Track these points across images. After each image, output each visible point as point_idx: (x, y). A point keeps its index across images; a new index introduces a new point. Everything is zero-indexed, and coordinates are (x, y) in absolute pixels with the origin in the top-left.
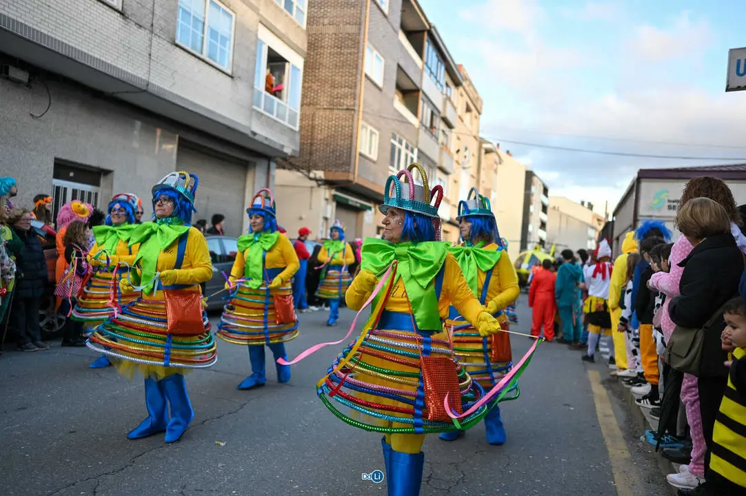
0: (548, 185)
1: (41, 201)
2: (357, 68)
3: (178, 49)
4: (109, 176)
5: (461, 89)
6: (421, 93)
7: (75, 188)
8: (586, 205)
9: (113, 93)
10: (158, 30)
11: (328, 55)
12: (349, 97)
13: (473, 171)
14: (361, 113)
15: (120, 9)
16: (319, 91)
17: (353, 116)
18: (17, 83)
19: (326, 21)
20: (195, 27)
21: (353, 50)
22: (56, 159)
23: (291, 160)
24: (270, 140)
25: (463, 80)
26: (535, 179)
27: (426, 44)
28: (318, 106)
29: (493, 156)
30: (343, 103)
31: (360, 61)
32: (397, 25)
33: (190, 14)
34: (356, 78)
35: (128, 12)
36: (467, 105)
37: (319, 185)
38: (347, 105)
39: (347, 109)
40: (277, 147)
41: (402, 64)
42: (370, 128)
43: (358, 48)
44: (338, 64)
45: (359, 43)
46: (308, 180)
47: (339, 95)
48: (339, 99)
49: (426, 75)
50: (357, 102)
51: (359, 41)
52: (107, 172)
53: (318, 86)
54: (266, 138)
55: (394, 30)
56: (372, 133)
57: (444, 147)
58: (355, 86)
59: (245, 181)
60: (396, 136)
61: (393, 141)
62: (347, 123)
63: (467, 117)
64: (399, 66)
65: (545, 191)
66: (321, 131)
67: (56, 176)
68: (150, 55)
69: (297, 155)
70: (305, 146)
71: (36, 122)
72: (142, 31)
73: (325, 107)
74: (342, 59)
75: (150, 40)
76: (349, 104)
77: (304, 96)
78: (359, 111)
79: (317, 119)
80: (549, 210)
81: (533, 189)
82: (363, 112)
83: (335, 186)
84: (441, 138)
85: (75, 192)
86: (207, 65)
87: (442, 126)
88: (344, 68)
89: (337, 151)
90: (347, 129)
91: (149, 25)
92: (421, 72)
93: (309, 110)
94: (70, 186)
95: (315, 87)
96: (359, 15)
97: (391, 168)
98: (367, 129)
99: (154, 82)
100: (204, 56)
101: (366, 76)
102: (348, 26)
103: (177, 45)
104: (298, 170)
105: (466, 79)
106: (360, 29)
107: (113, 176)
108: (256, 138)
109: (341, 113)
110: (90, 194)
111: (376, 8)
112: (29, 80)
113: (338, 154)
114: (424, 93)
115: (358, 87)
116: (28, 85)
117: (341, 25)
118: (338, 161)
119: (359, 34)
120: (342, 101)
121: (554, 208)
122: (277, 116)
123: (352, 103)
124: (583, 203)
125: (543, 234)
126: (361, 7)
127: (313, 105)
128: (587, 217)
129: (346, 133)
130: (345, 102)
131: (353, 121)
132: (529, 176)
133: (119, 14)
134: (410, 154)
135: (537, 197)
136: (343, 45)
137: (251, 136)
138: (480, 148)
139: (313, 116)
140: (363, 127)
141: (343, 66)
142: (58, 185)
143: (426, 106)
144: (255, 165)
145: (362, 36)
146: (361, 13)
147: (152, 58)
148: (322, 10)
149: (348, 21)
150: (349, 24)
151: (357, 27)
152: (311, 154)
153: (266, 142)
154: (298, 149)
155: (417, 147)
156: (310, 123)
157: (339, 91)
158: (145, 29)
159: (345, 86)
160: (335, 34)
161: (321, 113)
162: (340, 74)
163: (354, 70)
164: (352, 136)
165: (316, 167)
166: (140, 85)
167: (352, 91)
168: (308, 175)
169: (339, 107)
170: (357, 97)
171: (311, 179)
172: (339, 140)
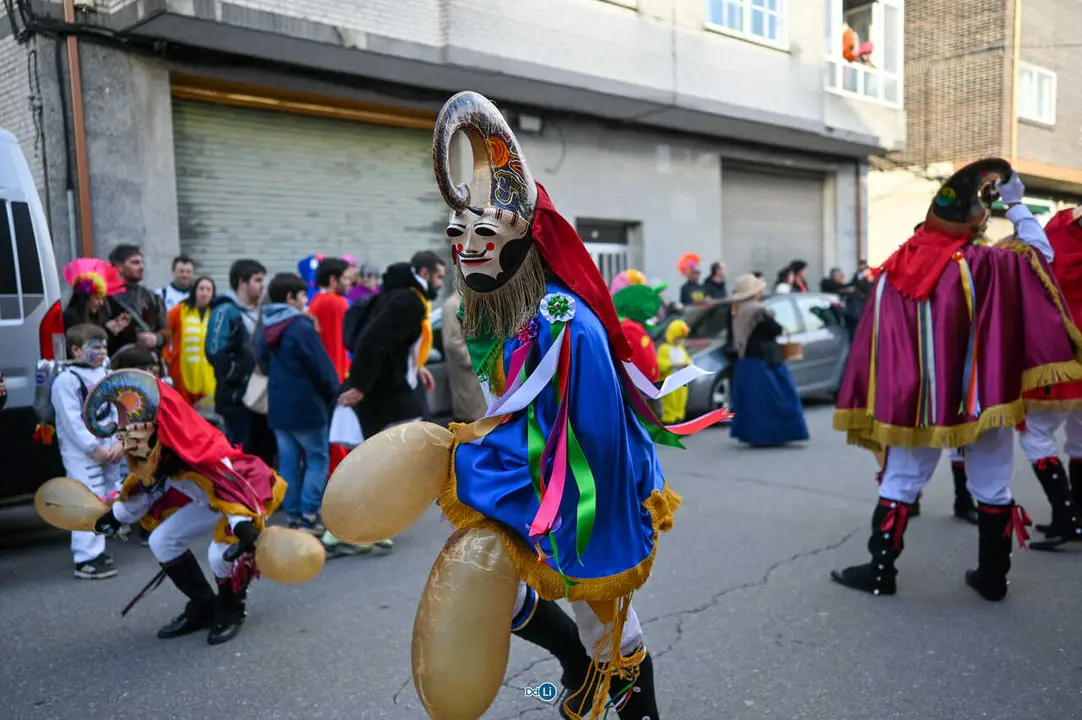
3: (709, 33)
4: (639, 229)
7: (601, 252)
9: (634, 118)
10: (681, 17)
12: (992, 27)
14: (1017, 50)
15: (635, 5)
16: (935, 31)
17: (1001, 58)
18: (529, 133)
22: (579, 219)
23: (894, 157)
24: (856, 134)
28: (935, 57)
30: (982, 41)
35: (643, 7)
38: (989, 43)
39: (990, 49)
40: (869, 142)
42: (1036, 70)
46: (926, 181)
47: (973, 29)
48: (972, 36)
50: (1008, 32)
52: (635, 225)
53: (932, 23)
54: (849, 133)
56: (1041, 77)
59: (822, 201)
62: (991, 72)
66: (943, 97)
68: (674, 54)
69: (903, 147)
70: (916, 128)
71: (551, 178)
72: (659, 24)
73: (948, 54)
75: (672, 33)
76: (992, 40)
77: (908, 46)
78: (1013, 47)
79: (934, 80)
82: (1022, 46)
85: (601, 257)
90: (991, 84)
91: (668, 13)
93: (918, 68)
94: (594, 250)
95: (927, 26)
98: (1031, 74)
99: (682, 91)
100: (747, 33)
103: (708, 30)
104: (906, 169)
107: (642, 228)
108: (835, 135)
109: (978, 59)
110: (618, 256)
112: (543, 127)
113: (976, 129)
115: (1010, 5)
116: (541, 133)
118: (977, 141)
120: (978, 36)
122: (866, 93)
123: (999, 36)
127: (925, 56)
129: (990, 90)
130: (985, 38)
131: (1001, 65)
133: (632, 12)
137: (825, 133)
139: (926, 75)
140: (1023, 71)
144: (834, 174)
147: (676, 57)
152: (927, 138)
153: (850, 139)
154: (903, 137)
156: (923, 88)
157: (972, 22)
158: (664, 20)
159: (983, 11)
161: (942, 66)
164: (1001, 93)
165: (938, 158)
166: (666, 100)
167: (998, 15)
168: (924, 174)
169: (974, 49)
170: (1008, 22)
171: (928, 178)
172: (977, 105)
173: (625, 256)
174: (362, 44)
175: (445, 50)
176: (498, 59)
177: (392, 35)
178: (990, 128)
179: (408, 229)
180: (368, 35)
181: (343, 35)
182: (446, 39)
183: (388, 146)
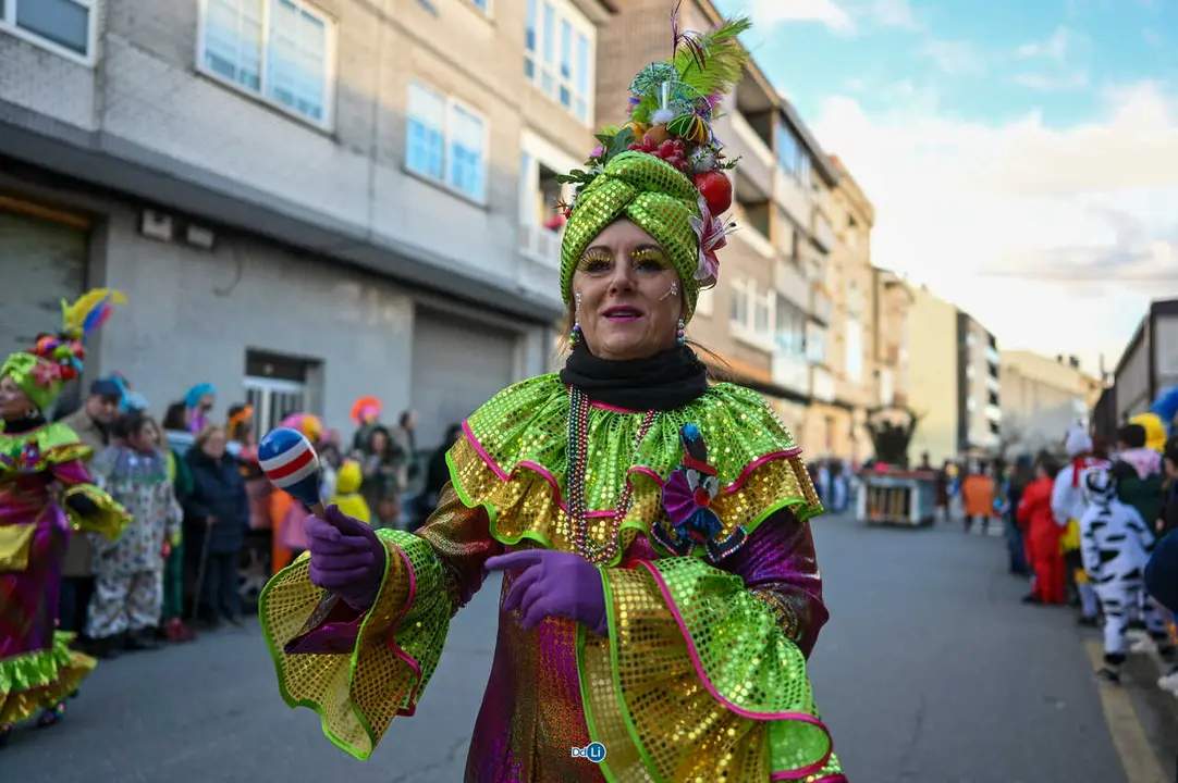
0: (995, 333)
1: (237, 415)
3: (409, 178)
4: (319, 368)
5: (838, 191)
7: (273, 389)
8: (1066, 360)
9: (323, 249)
10: (382, 155)
13: (867, 317)
15: (332, 133)
18: (198, 248)
20: (433, 144)
22: (248, 350)
25: (841, 178)
26: (971, 325)
27: (776, 128)
29: (897, 293)
32: (730, 106)
33: (423, 127)
35: (343, 135)
36: (850, 215)
49: (780, 175)
52: (316, 364)
54: (539, 295)
57: (817, 286)
59: (511, 360)
60: (739, 275)
61: (734, 284)
63: (851, 234)
65: (992, 342)
67: (249, 372)
68: (371, 193)
71: (221, 300)
72: (360, 158)
75: (372, 170)
80: (1002, 373)
81: (971, 340)
84: (811, 271)
85: (273, 396)
86: (450, 197)
87: (812, 252)
91: (370, 148)
92: (771, 173)
94: (266, 386)
99: (378, 229)
100: (448, 182)
103: (408, 173)
105: (845, 175)
107: (324, 368)
108: (527, 296)
110: (293, 397)
112: (214, 243)
114: (778, 205)
116: (213, 249)
121: (1010, 368)
124: (1060, 358)
125: (994, 413)
128: (1070, 380)
132: (963, 321)
133: (326, 143)
134: (763, 302)
135: (980, 353)
137: (518, 293)
138: (876, 281)
142: (250, 386)
143: (782, 224)
144: (524, 337)
147: (375, 194)
153: (540, 302)
155: (772, 287)
158: (365, 154)
166: (360, 235)
173: (301, 397)
175: (98, 135)
176: (167, 158)
177: (24, 103)
182: (102, 124)
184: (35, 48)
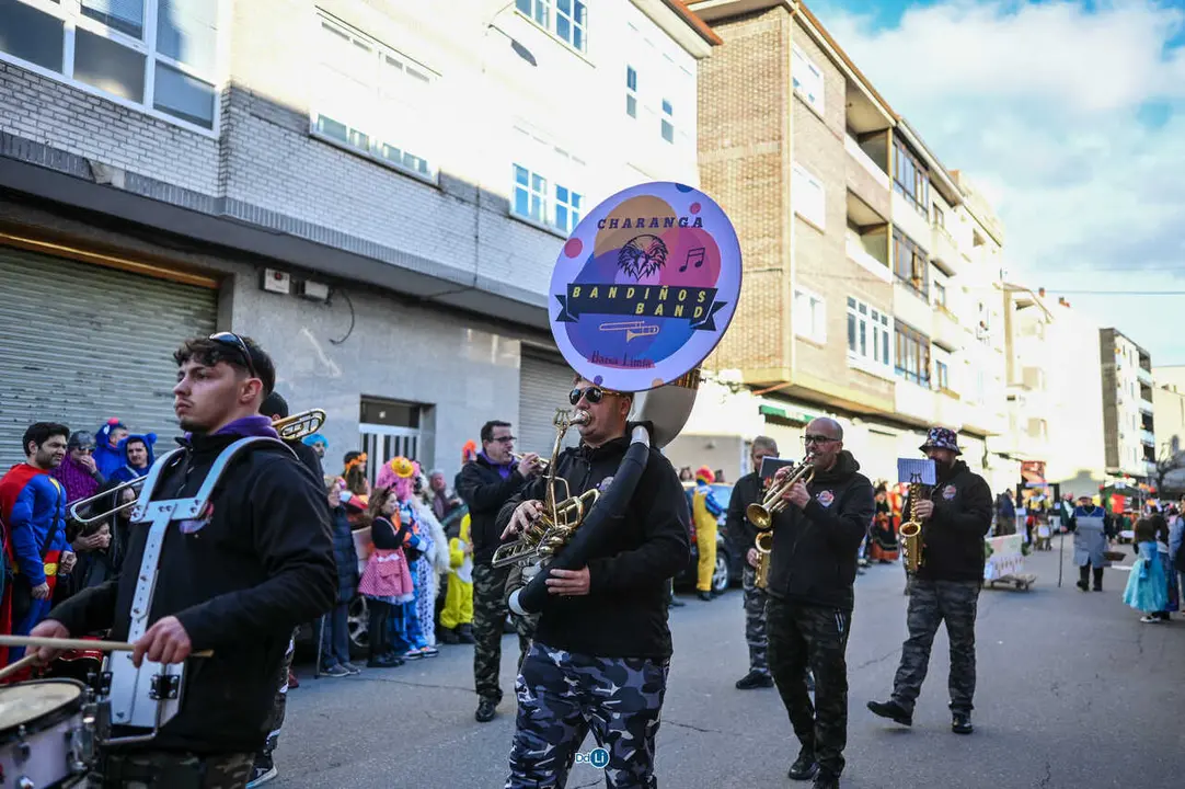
0: (1146, 348)
1: (353, 462)
2: (780, 205)
3: (513, 222)
4: (431, 412)
5: (960, 209)
6: (890, 226)
7: (387, 434)
9: (431, 296)
10: (486, 202)
11: (734, 192)
12: (772, 251)
13: (998, 343)
14: (793, 274)
15: (437, 184)
17: (780, 280)
18: (314, 301)
19: (727, 142)
20: (537, 188)
21: (771, 179)
22: (363, 396)
25: (964, 195)
26: (1119, 341)
27: (892, 149)
29: (1033, 312)
30: (763, 262)
31: (784, 195)
32: (841, 128)
33: (527, 171)
34: (781, 221)
35: (447, 187)
36: (975, 232)
37: (735, 392)
38: (769, 264)
39: (770, 270)
41: (854, 187)
42: (808, 294)
43: (780, 175)
44: (750, 203)
45: (780, 167)
47: (756, 250)
48: (756, 256)
49: (897, 196)
50: (784, 256)
51: (780, 163)
52: (428, 407)
55: (837, 137)
56: (813, 302)
57: (941, 306)
58: (780, 234)
60: (854, 301)
61: (850, 310)
62: (772, 291)
63: (977, 253)
64: (849, 190)
65: (1144, 359)
67: (363, 419)
68: (477, 237)
71: (336, 349)
72: (465, 207)
74: (755, 194)
75: (476, 217)
76: (772, 262)
78: (790, 271)
81: (1120, 359)
82: (798, 271)
83: (759, 392)
84: (934, 293)
85: (387, 438)
86: (556, 239)
87: (934, 274)
88: (760, 207)
89: (758, 337)
90: (772, 301)
91: (474, 197)
92: (888, 195)
94: (380, 431)
96: (776, 127)
97: (850, 352)
98: (805, 296)
99: (482, 274)
100: (550, 226)
101: (796, 215)
102: (761, 143)
103: (512, 218)
106: (780, 146)
107: (435, 411)
109: (761, 277)
110: (406, 439)
111: (805, 109)
112: (329, 296)
113: (761, 341)
114: (894, 226)
115: (785, 234)
116: (328, 302)
117: (751, 144)
118: (762, 353)
119: (780, 153)
120: (761, 258)
121: (1165, 388)
123: (777, 260)
126: (780, 114)
129: (772, 307)
130: (766, 260)
131: (781, 287)
132: (1108, 337)
133: (434, 190)
134: (881, 328)
135: (1129, 371)
136: (755, 173)
138: (1007, 301)
140: (797, 294)
141: (758, 204)
142: (366, 432)
143: (900, 246)
145: (785, 156)
146: (780, 123)
147: (480, 240)
148: (719, 127)
149: (760, 137)
150: (763, 140)
151: (776, 143)
155: (892, 313)
157: (756, 244)
158: (469, 202)
159: (764, 236)
160: (742, 159)
162: (755, 217)
163: (777, 209)
164: (781, 311)
165: (728, 364)
166: (466, 281)
167: (775, 241)
168: (716, 378)
169: (756, 268)
170: (784, 249)
171: (721, 384)
172: (761, 319)
173: (415, 439)
174: (119, 182)
175: (222, 201)
176: (284, 219)
177: (158, 177)
178: (772, 341)
179: (158, 394)
180: (127, 173)
181: (96, 170)
182: (225, 191)
183: (142, 298)
184: (168, 125)
